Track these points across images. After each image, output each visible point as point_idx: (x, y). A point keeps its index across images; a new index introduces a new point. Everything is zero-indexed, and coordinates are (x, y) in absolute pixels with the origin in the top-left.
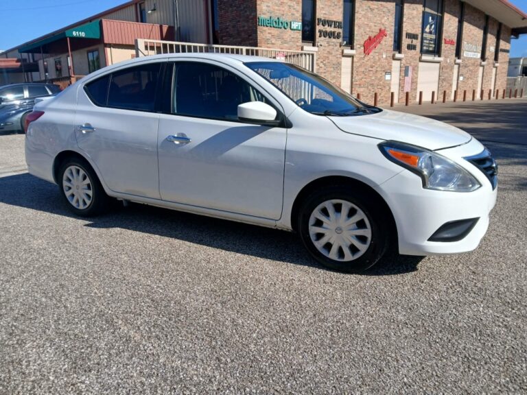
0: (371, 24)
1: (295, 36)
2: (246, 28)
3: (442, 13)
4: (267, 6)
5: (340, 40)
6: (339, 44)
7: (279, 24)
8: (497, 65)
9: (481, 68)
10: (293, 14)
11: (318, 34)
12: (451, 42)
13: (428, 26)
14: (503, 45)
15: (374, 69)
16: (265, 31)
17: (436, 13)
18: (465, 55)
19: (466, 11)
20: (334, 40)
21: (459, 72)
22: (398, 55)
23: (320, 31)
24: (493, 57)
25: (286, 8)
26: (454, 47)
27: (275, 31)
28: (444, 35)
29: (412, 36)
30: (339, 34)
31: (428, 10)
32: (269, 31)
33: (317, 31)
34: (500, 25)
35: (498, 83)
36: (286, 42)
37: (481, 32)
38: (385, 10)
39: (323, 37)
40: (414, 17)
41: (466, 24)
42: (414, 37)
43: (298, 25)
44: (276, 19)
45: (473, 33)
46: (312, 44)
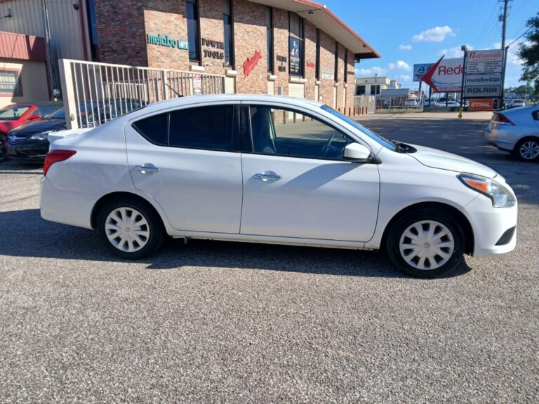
0: (248, 46)
1: (183, 55)
2: (133, 45)
3: (303, 38)
4: (155, 24)
5: (223, 61)
6: (222, 65)
7: (167, 42)
8: (346, 85)
9: (335, 88)
10: (179, 33)
11: (203, 54)
12: (311, 65)
13: (293, 50)
14: (350, 68)
15: (253, 89)
16: (154, 49)
17: (298, 38)
18: (323, 77)
19: (322, 37)
20: (218, 60)
21: (319, 92)
22: (272, 77)
23: (205, 51)
24: (343, 79)
25: (173, 26)
26: (314, 70)
27: (163, 50)
28: (307, 58)
29: (282, 59)
30: (221, 54)
31: (292, 35)
32: (158, 49)
33: (202, 51)
34: (346, 50)
35: (348, 102)
36: (174, 61)
37: (333, 56)
38: (258, 33)
39: (208, 57)
40: (282, 41)
41: (322, 49)
42: (283, 59)
43: (184, 44)
44: (164, 37)
45: (327, 56)
46: (197, 64)
